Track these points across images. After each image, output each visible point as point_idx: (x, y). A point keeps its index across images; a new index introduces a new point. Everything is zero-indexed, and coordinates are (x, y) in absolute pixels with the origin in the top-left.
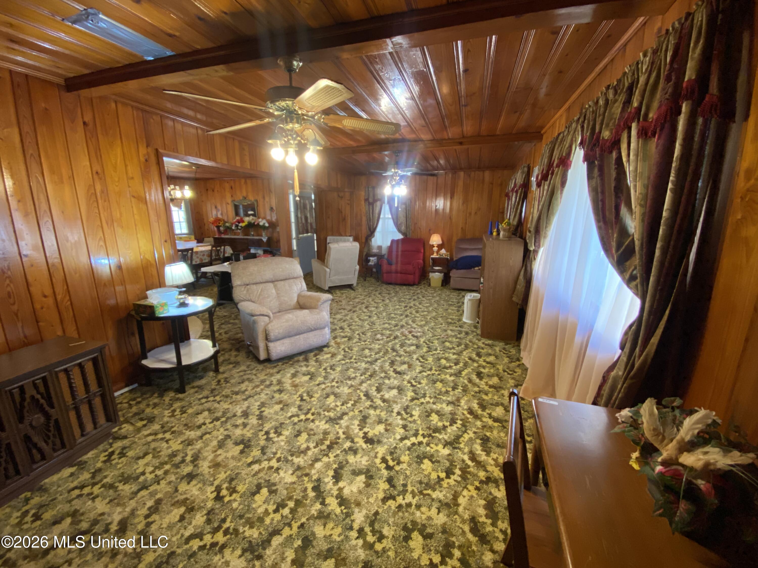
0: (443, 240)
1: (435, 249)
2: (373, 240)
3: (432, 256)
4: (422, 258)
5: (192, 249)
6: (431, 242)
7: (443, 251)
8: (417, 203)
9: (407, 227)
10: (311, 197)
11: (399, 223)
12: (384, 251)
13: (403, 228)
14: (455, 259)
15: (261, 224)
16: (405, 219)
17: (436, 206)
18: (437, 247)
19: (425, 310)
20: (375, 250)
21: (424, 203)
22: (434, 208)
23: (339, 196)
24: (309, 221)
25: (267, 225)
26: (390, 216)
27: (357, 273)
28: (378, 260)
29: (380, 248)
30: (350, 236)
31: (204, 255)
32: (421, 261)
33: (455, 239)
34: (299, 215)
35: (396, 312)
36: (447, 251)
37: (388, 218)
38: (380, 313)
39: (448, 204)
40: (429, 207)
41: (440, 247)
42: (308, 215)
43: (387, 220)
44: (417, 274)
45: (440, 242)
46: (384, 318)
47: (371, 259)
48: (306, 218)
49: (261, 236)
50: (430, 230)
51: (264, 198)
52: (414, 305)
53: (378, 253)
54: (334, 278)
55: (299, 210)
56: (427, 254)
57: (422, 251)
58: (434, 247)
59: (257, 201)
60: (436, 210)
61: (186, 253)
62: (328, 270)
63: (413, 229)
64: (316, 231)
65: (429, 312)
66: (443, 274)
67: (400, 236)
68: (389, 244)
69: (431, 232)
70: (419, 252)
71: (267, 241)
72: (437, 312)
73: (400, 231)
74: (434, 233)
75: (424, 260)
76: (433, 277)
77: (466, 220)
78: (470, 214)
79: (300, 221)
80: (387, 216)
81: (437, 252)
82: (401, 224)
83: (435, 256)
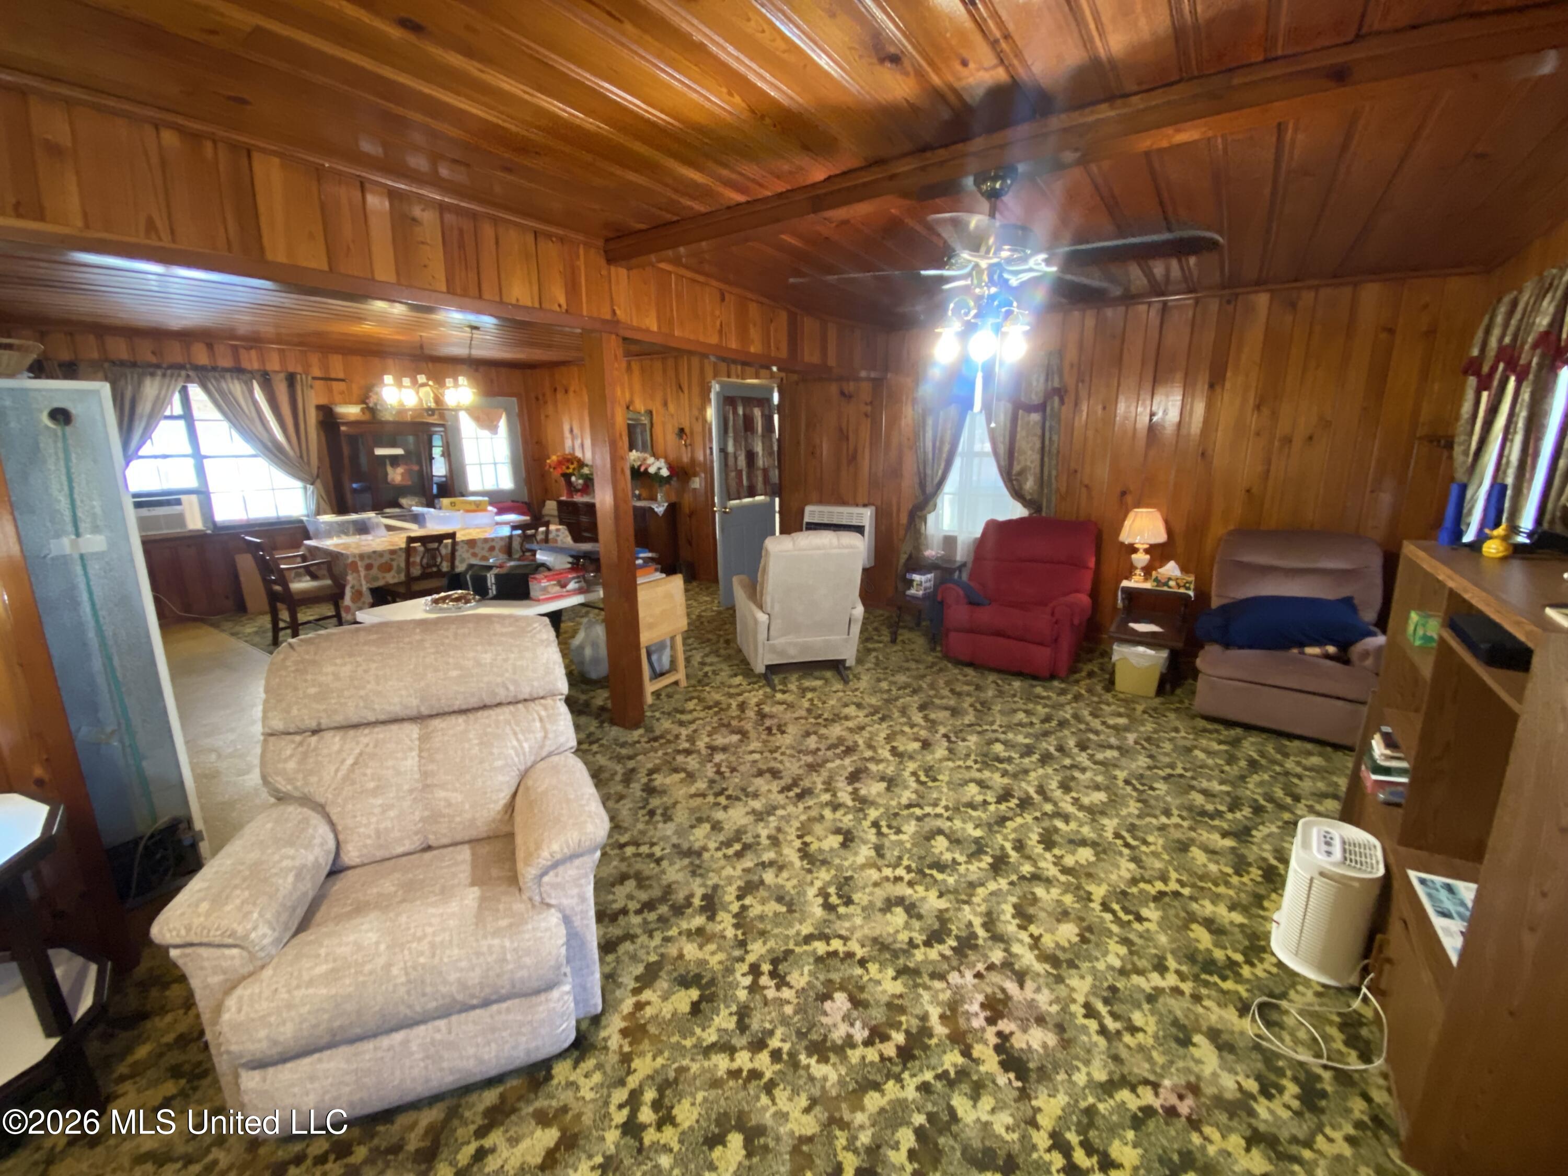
0: (1170, 532)
1: (1140, 559)
2: (931, 518)
3: (1125, 583)
4: (1088, 586)
5: (452, 536)
6: (1125, 537)
7: (1171, 569)
8: (1084, 408)
9: (1041, 482)
10: (769, 400)
11: (1017, 468)
12: (961, 554)
13: (1029, 485)
14: (1215, 603)
15: (652, 470)
16: (1037, 457)
17: (1152, 415)
18: (1147, 551)
19: (1113, 741)
20: (932, 552)
21: (1109, 406)
22: (1143, 420)
23: (842, 394)
24: (760, 462)
25: (665, 472)
26: (988, 447)
27: (856, 629)
28: (939, 584)
29: (950, 542)
30: (865, 506)
31: (492, 549)
32: (1084, 599)
33: (1218, 529)
34: (730, 449)
35: (1010, 736)
36: (1184, 569)
37: (982, 454)
38: (960, 733)
39: (1199, 408)
40: (1126, 418)
41: (1159, 553)
42: (759, 448)
43: (976, 461)
44: (1066, 644)
45: (1161, 537)
46: (968, 756)
47: (917, 577)
48: (751, 457)
49: (653, 499)
50: (1124, 494)
51: (665, 404)
52: (1076, 717)
53: (942, 558)
54: (782, 640)
55: (731, 434)
56: (1108, 570)
57: (1092, 563)
58: (1135, 551)
59: (650, 413)
60: (1152, 429)
61: (435, 545)
62: (762, 617)
63: (1063, 490)
64: (776, 490)
65: (1123, 751)
66: (1164, 654)
67: (1016, 511)
68: (978, 532)
69: (1129, 499)
70: (1077, 564)
71: (666, 511)
72: (1151, 756)
73: (1018, 494)
74: (1138, 505)
75: (1094, 594)
76: (1125, 659)
77: (1269, 462)
78: (1287, 440)
79: (731, 461)
80: (977, 447)
81: (1148, 571)
82: (1021, 473)
83: (1136, 582)
